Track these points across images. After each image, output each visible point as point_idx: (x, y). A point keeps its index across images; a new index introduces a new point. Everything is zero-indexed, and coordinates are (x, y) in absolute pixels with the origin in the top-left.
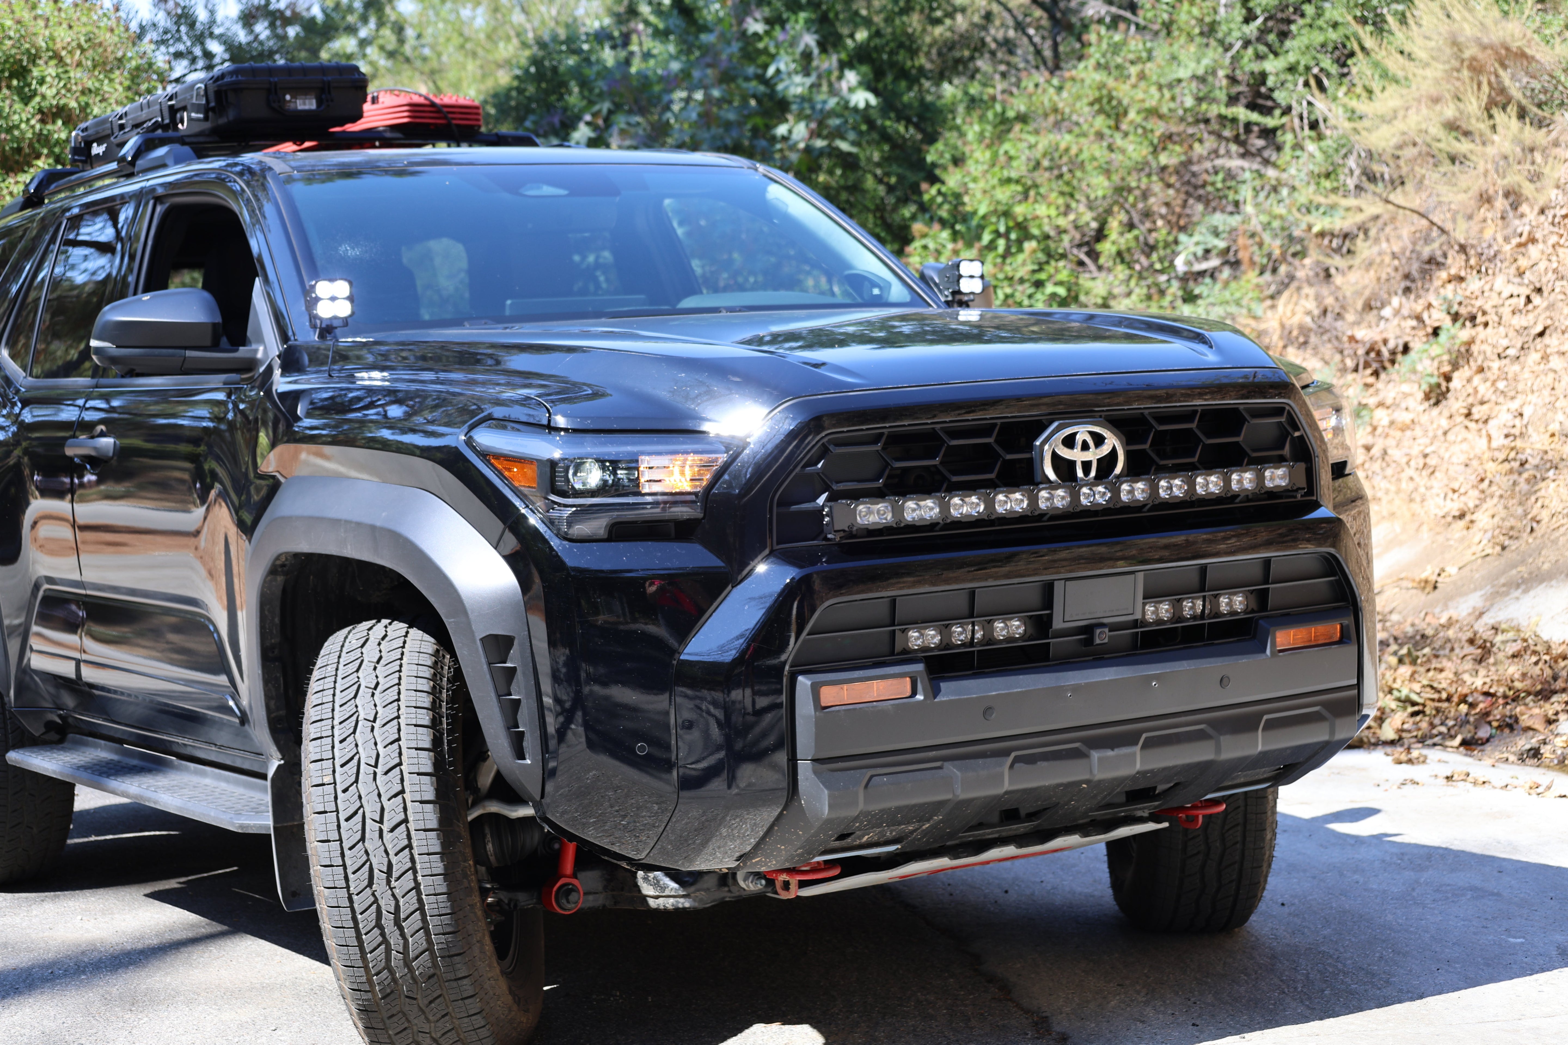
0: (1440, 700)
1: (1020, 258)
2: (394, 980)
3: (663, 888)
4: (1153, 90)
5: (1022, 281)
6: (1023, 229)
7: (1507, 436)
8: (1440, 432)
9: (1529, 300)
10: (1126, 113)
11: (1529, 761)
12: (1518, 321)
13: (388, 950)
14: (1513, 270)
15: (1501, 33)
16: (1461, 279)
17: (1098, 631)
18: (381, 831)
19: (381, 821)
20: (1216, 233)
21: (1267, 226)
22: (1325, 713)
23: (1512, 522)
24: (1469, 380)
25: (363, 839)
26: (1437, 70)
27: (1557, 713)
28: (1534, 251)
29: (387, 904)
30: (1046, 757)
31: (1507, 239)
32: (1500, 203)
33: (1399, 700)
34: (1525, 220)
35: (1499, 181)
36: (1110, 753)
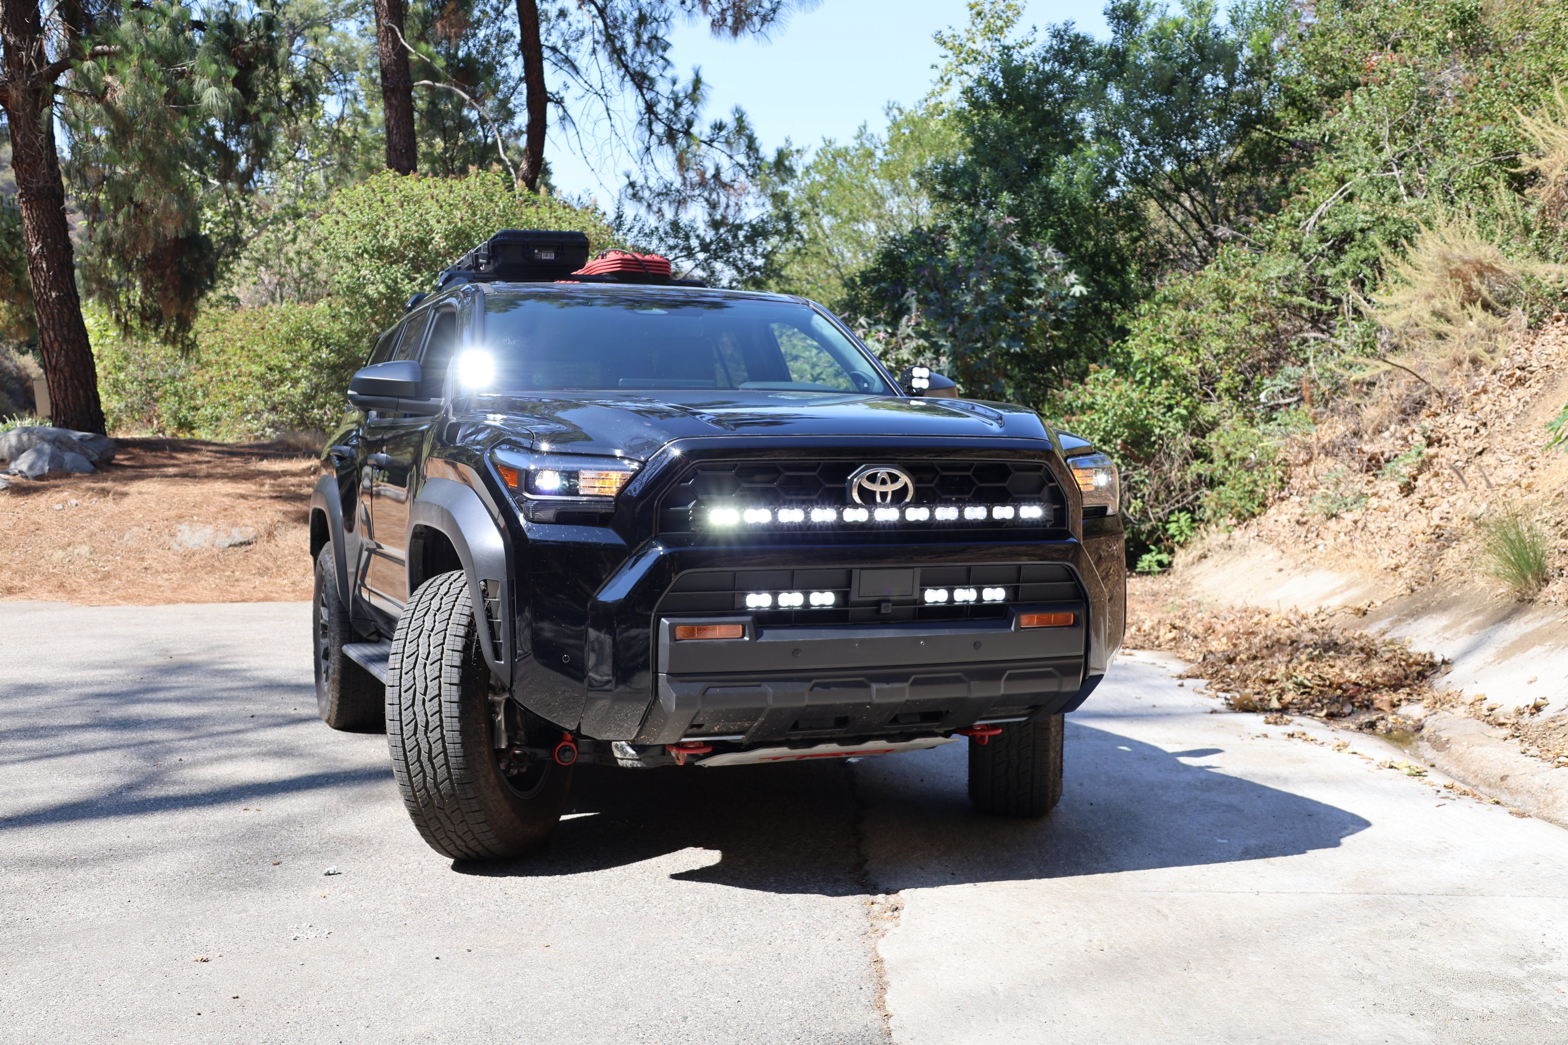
0: (1324, 686)
1: (1159, 389)
2: (429, 795)
3: (626, 753)
4: (1253, 285)
5: (1159, 404)
6: (1165, 372)
7: (1442, 518)
8: (1403, 514)
9: (1477, 431)
10: (1234, 298)
11: (1366, 730)
12: (1468, 444)
13: (425, 777)
14: (1468, 411)
15: (1477, 254)
16: (1438, 415)
17: (883, 605)
18: (424, 700)
19: (425, 694)
20: (1289, 378)
21: (1321, 376)
22: (1056, 673)
23: (1422, 574)
24: (1428, 481)
25: (413, 705)
26: (1431, 278)
27: (1400, 700)
28: (1484, 397)
29: (424, 747)
30: (837, 685)
31: (1468, 391)
32: (1466, 365)
33: (1296, 683)
34: (1483, 378)
35: (1467, 352)
36: (885, 686)
